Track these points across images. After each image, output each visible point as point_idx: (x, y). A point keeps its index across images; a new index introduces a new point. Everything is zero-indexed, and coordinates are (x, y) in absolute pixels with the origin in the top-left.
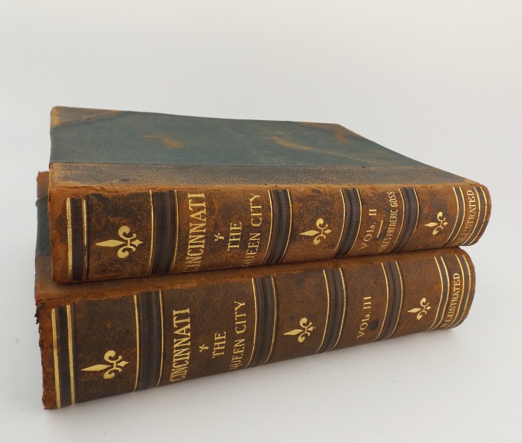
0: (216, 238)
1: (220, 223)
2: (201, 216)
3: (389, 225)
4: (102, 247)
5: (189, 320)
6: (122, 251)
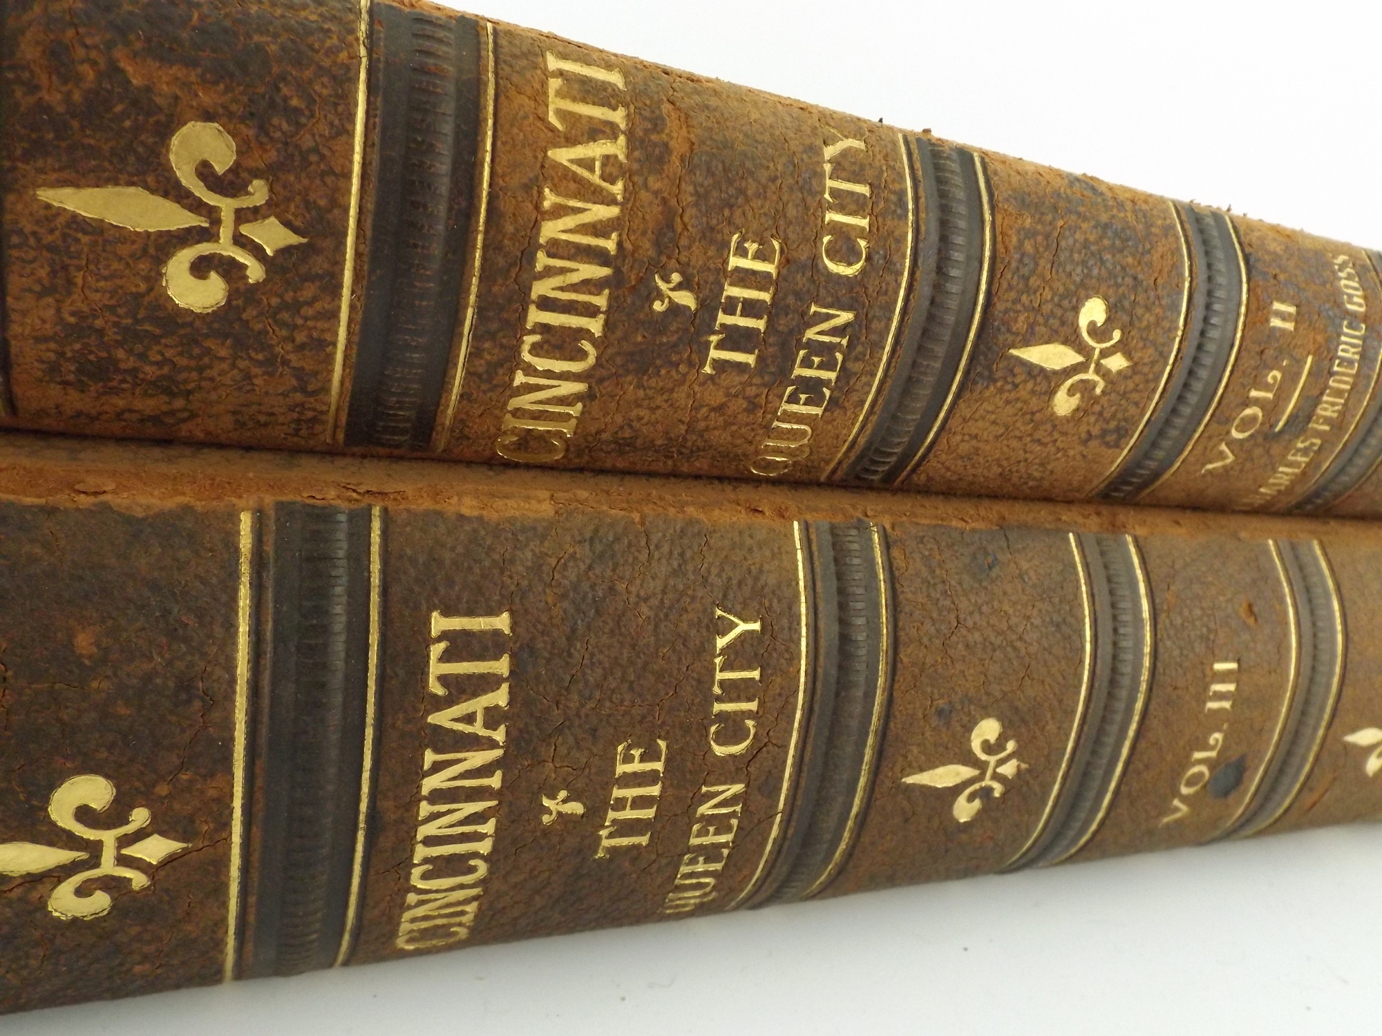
0: (660, 296)
1: (686, 219)
2: (603, 165)
3: (1331, 382)
5: (502, 666)
6: (187, 265)
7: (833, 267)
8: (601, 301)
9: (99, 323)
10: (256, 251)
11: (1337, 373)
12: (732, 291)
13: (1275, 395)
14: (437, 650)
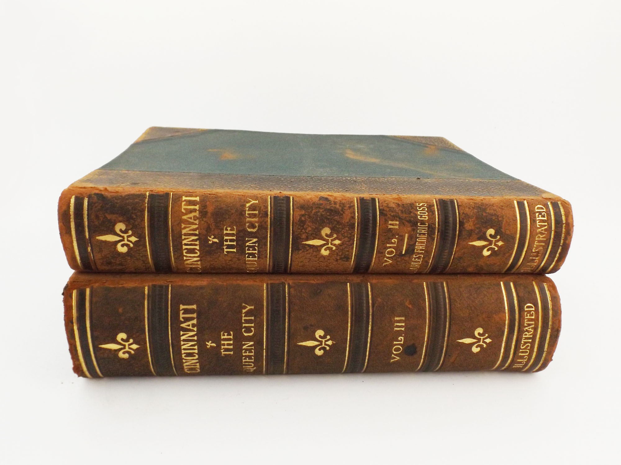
0: (210, 240)
1: (212, 225)
2: (194, 218)
3: (417, 240)
4: (102, 241)
5: (195, 315)
6: (120, 246)
7: (249, 230)
8: (197, 243)
9: (108, 256)
10: (131, 242)
11: (419, 237)
12: (226, 238)
13: (397, 245)
14: (181, 312)
